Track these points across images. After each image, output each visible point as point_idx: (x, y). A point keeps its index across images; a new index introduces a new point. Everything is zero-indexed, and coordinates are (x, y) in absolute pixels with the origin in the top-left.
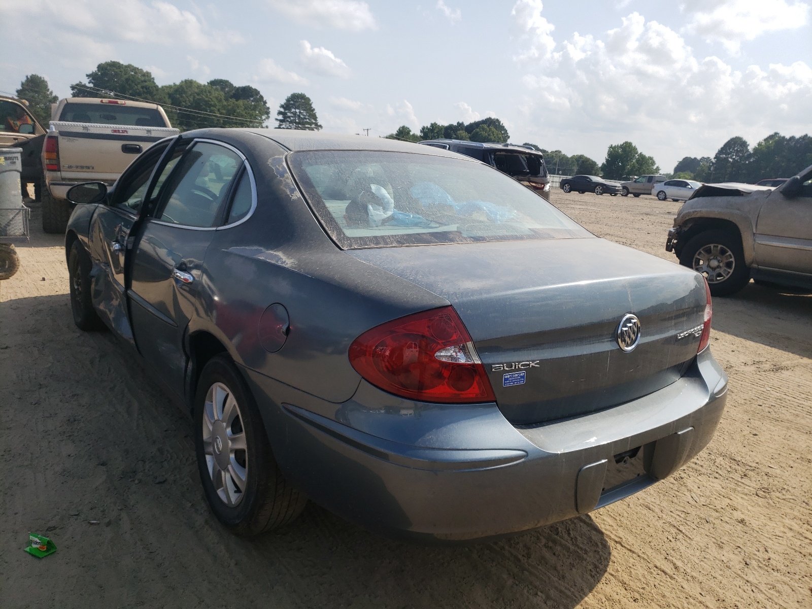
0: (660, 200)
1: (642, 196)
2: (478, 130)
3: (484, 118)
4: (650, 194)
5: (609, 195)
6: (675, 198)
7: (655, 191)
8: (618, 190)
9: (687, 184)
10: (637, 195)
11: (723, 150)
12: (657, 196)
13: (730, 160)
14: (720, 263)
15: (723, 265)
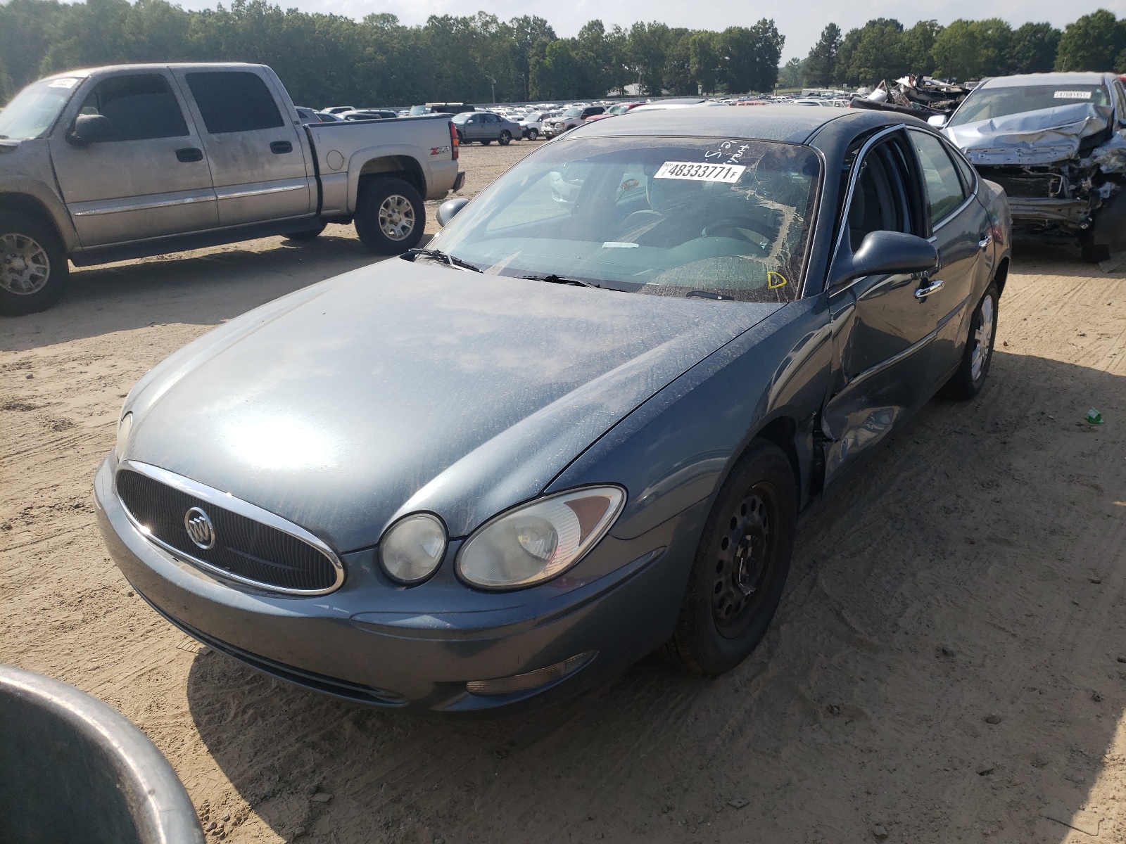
14: (24, 259)
15: (30, 263)
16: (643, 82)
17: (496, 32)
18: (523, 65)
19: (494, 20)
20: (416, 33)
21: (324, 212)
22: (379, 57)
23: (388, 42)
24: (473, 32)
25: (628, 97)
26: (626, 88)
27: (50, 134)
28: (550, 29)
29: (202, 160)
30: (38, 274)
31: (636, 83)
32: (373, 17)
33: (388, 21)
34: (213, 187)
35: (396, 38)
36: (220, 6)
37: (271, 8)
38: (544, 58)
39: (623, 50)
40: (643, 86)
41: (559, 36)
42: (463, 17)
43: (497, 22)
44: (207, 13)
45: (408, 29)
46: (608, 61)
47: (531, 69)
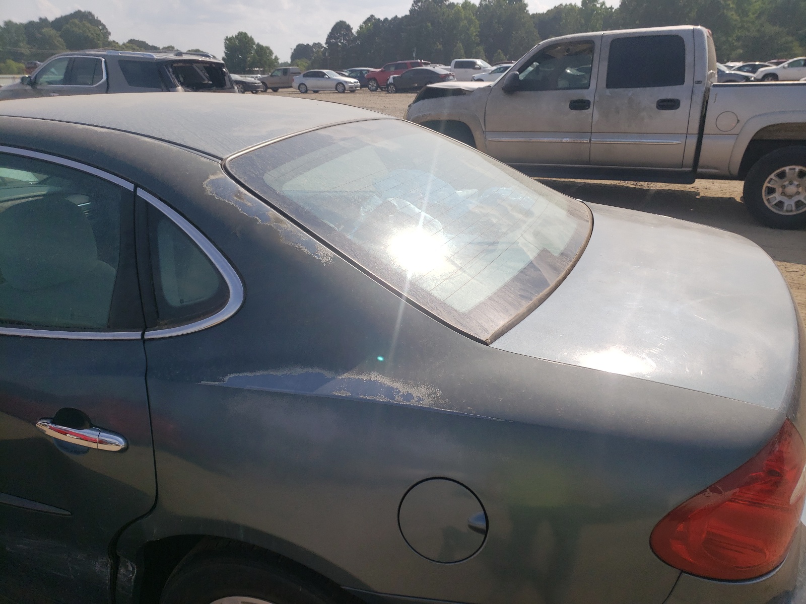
0: (302, 93)
1: (280, 90)
2: (68, 26)
3: (72, 12)
4: (291, 87)
5: (250, 92)
6: (315, 89)
7: (295, 84)
8: (258, 87)
9: (323, 75)
10: (275, 90)
11: (331, 36)
12: (299, 89)
13: (340, 44)
21: (699, 170)
27: (495, 85)
29: (589, 110)
34: (591, 132)
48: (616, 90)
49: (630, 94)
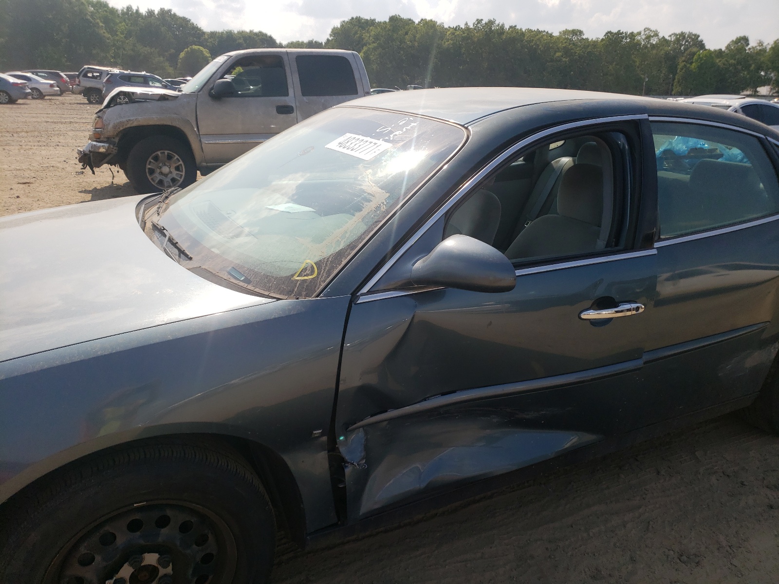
14: (170, 168)
15: (173, 170)
16: (774, 85)
17: (656, 44)
18: (673, 69)
19: (656, 35)
20: (595, 44)
22: (564, 59)
23: (572, 49)
24: (638, 43)
25: (759, 96)
26: (758, 89)
27: (199, 92)
28: (702, 41)
29: (293, 114)
30: (177, 178)
31: (769, 85)
32: (566, 32)
33: (576, 35)
35: (579, 47)
36: (466, 24)
37: (499, 25)
38: (691, 63)
39: (762, 59)
40: (774, 88)
41: (707, 47)
42: (631, 32)
43: (658, 36)
44: (457, 29)
45: (590, 40)
46: (747, 67)
47: (678, 71)
48: (311, 98)
49: (323, 101)
